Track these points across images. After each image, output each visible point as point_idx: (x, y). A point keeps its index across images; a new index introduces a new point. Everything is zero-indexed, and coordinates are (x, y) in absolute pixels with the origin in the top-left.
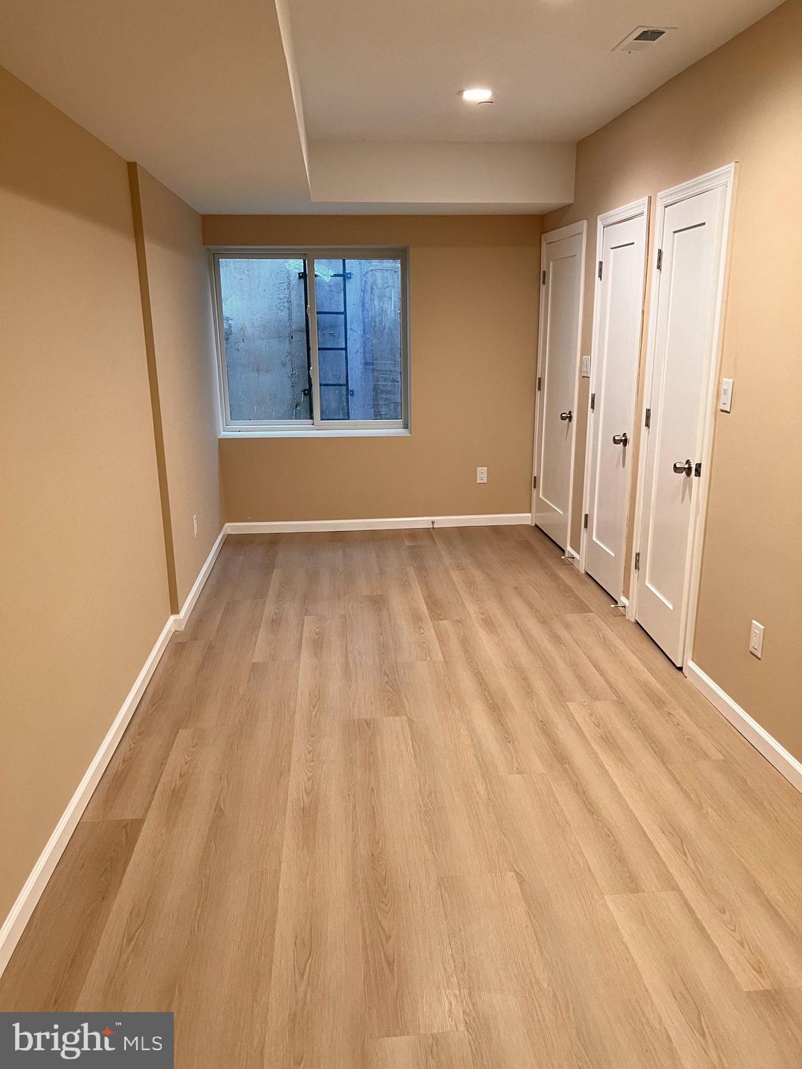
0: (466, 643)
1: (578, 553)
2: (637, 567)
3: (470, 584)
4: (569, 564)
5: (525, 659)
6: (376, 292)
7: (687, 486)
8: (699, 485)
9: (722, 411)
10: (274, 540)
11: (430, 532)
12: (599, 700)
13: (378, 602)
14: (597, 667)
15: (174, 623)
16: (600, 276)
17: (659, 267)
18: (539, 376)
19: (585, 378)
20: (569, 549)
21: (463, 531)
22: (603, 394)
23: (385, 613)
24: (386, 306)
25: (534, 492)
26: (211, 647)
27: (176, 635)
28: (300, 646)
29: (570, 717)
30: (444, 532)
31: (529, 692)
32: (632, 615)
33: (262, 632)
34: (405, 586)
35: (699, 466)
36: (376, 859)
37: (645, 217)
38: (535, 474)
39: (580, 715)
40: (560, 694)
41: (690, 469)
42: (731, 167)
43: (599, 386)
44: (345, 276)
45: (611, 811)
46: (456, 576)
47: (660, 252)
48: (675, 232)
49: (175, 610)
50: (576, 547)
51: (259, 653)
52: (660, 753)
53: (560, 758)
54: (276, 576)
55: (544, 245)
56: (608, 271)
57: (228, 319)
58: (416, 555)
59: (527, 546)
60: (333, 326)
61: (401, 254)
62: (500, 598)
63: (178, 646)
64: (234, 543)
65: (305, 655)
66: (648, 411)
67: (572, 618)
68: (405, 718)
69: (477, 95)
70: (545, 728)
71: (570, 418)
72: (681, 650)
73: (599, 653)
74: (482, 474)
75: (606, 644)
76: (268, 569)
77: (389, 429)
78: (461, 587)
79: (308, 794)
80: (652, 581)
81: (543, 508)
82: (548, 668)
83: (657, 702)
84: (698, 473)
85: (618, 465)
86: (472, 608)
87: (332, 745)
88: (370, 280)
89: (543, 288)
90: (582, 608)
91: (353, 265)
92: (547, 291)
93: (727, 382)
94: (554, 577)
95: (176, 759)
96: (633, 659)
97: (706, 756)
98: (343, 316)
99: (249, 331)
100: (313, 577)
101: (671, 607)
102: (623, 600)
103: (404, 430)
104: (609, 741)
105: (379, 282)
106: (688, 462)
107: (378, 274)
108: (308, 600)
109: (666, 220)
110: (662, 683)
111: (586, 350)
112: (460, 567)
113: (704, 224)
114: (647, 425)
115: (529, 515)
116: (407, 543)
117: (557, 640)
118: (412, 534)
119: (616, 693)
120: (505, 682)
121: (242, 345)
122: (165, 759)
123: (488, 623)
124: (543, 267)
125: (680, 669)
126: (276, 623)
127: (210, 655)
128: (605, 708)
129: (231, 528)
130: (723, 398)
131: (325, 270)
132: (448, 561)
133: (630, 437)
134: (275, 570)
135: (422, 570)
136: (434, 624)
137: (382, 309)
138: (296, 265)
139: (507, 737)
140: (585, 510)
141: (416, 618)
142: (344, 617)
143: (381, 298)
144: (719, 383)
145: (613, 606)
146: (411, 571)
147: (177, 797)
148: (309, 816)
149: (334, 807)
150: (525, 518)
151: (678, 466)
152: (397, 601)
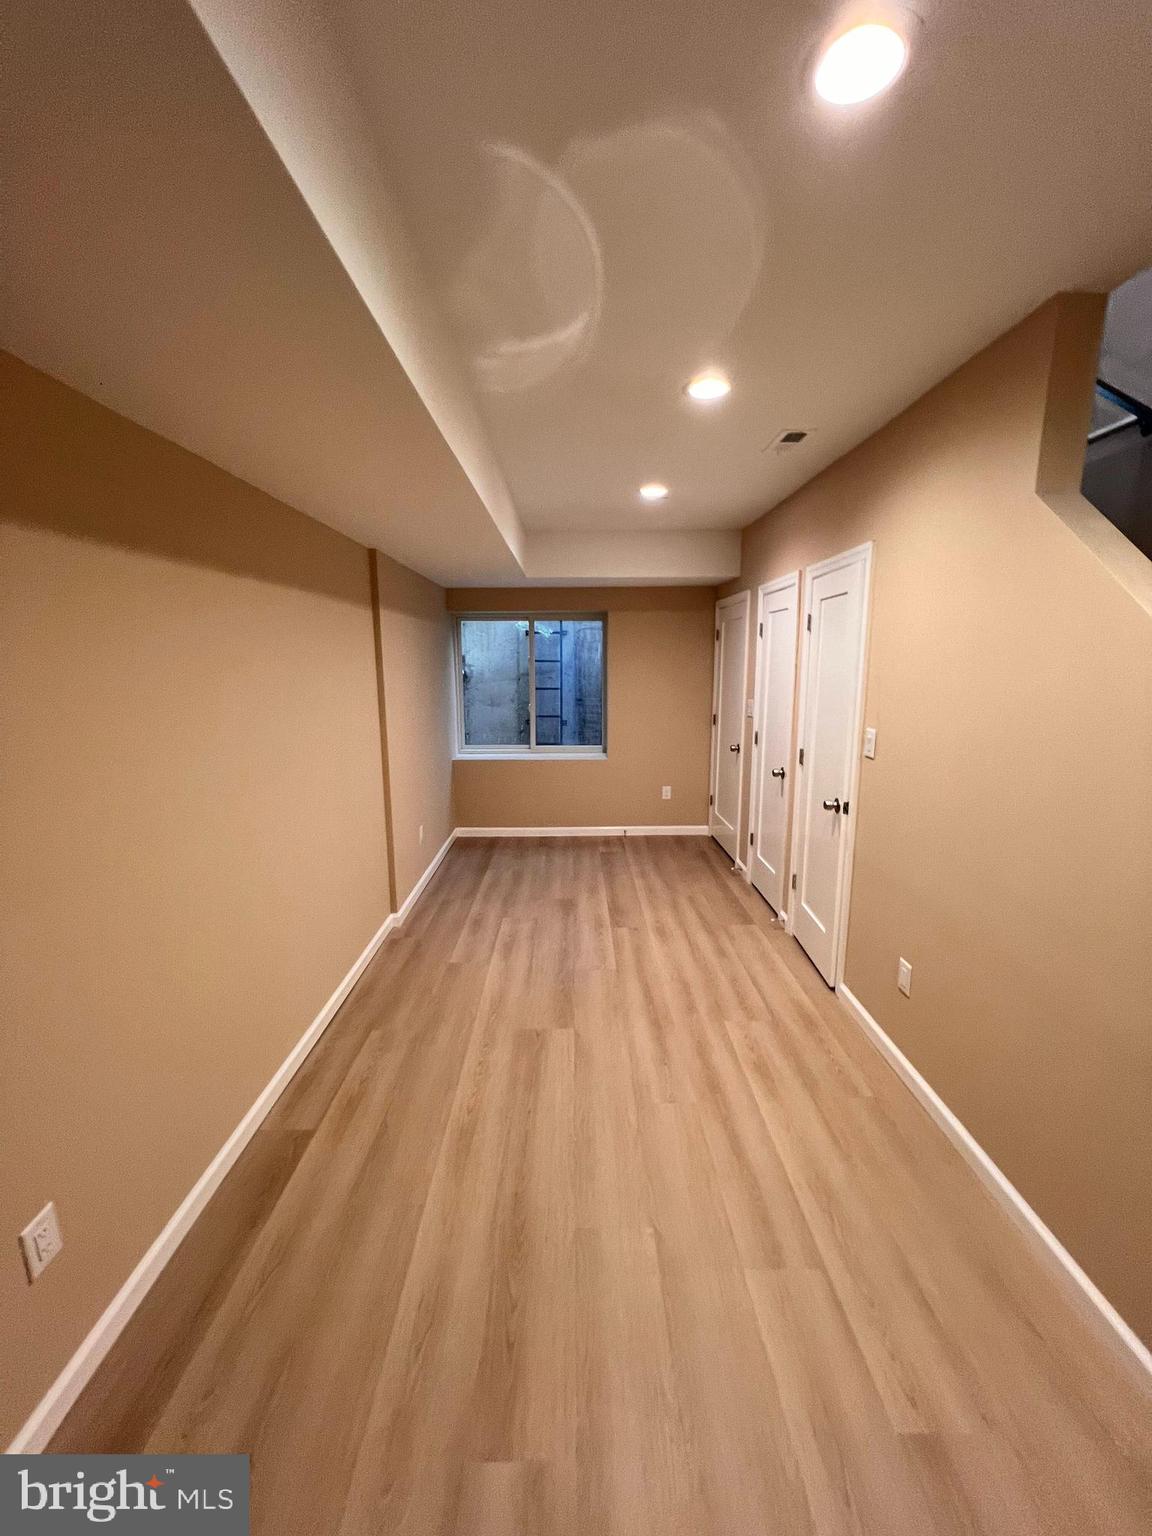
0: (639, 951)
1: (745, 864)
2: (794, 887)
3: (650, 890)
4: (738, 875)
5: (691, 973)
6: (586, 645)
7: (836, 823)
8: (847, 822)
9: (867, 757)
10: (492, 843)
11: (621, 841)
12: (756, 1020)
13: (568, 906)
14: (755, 983)
15: (392, 921)
16: (761, 635)
17: (809, 629)
18: (714, 713)
19: (750, 717)
20: (738, 861)
21: (649, 840)
22: (764, 732)
23: (572, 918)
24: (593, 655)
25: (711, 808)
26: (418, 945)
27: (394, 931)
28: (492, 949)
29: (725, 1036)
30: (634, 841)
31: (691, 1008)
32: (790, 929)
33: (465, 932)
34: (593, 891)
35: (846, 805)
36: (519, 1199)
37: (797, 586)
38: (711, 793)
39: (735, 1035)
40: (718, 1011)
41: (838, 806)
42: (869, 545)
43: (761, 725)
44: (562, 633)
45: (757, 1155)
46: (639, 882)
47: (810, 616)
48: (822, 600)
49: (394, 909)
50: (744, 860)
51: (456, 955)
52: (811, 1086)
53: (713, 1086)
54: (488, 877)
55: (717, 610)
56: (768, 631)
57: (470, 666)
58: (607, 860)
59: (703, 855)
60: (551, 671)
61: (603, 616)
62: (675, 906)
63: (392, 943)
64: (461, 845)
65: (496, 958)
66: (802, 751)
67: (736, 929)
68: (572, 1031)
69: (653, 492)
70: (702, 1050)
71: (738, 750)
72: (834, 969)
73: (758, 968)
74: (667, 792)
75: (764, 957)
76: (482, 870)
77: (590, 753)
78: (642, 894)
79: (469, 1112)
80: (808, 902)
81: (718, 822)
82: (710, 983)
83: (809, 1023)
84: (846, 811)
85: (777, 794)
86: (648, 916)
87: (502, 1055)
88: (582, 634)
89: (717, 643)
90: (746, 920)
91: (568, 625)
92: (721, 647)
93: (871, 732)
94: (725, 888)
95: (359, 1065)
96: (789, 977)
97: (856, 1092)
98: (559, 664)
99: (487, 675)
100: (518, 878)
101: (824, 929)
102: (782, 914)
103: (602, 754)
104: (762, 1069)
105: (589, 637)
106: (837, 800)
107: (588, 632)
108: (508, 901)
109: (814, 590)
110: (817, 1005)
111: (751, 694)
112: (643, 875)
113: (846, 593)
114: (801, 762)
115: (705, 827)
116: (602, 849)
117: (721, 953)
118: (607, 841)
119: (771, 1012)
120: (668, 994)
121: (479, 686)
122: (351, 1062)
123: (661, 932)
124: (717, 627)
125: (833, 989)
126: (477, 923)
127: (416, 953)
128: (760, 1029)
129: (460, 832)
130: (867, 747)
131: (545, 629)
132: (634, 869)
133: (787, 771)
134: (488, 871)
135: (610, 877)
136: (613, 930)
137: (590, 658)
138: (523, 625)
139: (664, 1057)
140: (751, 830)
141: (599, 925)
142: (536, 921)
143: (590, 649)
144: (864, 732)
145: (773, 920)
146: (601, 877)
147: (351, 1106)
148: (466, 1137)
149: (490, 1133)
150: (702, 830)
151: (828, 803)
152: (584, 905)
